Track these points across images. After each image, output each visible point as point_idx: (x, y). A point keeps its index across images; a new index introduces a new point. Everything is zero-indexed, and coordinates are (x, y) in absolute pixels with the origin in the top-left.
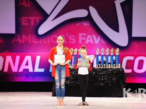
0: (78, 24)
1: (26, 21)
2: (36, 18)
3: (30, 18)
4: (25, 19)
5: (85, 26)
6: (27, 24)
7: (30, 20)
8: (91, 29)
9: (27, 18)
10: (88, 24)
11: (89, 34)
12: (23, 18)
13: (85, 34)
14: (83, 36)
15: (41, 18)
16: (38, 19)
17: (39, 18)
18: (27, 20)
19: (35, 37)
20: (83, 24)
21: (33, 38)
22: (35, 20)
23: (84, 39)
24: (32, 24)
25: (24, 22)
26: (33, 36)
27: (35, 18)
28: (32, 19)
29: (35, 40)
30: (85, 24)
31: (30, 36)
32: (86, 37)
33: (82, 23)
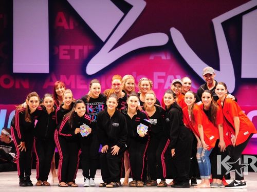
0: (152, 58)
1: (66, 52)
2: (83, 47)
3: (73, 47)
4: (64, 50)
5: (164, 60)
6: (68, 57)
7: (74, 50)
8: (173, 66)
9: (68, 47)
10: (169, 58)
11: (171, 74)
12: (62, 47)
13: (163, 74)
14: (160, 77)
15: (91, 47)
16: (86, 49)
17: (88, 48)
18: (68, 50)
19: (81, 79)
20: (161, 57)
21: (78, 80)
22: (81, 51)
23: (162, 81)
24: (77, 57)
25: (64, 55)
26: (79, 78)
27: (81, 47)
28: (77, 48)
29: (82, 84)
30: (164, 57)
31: (72, 77)
32: (165, 78)
33: (158, 55)
